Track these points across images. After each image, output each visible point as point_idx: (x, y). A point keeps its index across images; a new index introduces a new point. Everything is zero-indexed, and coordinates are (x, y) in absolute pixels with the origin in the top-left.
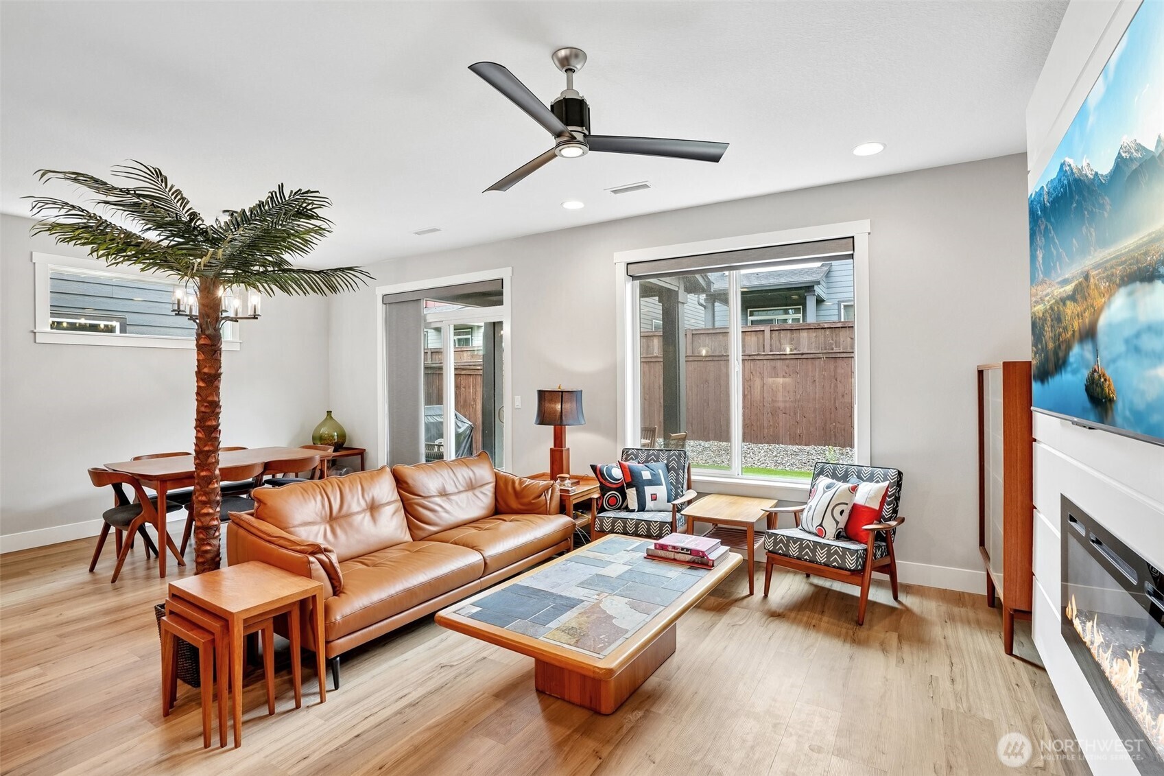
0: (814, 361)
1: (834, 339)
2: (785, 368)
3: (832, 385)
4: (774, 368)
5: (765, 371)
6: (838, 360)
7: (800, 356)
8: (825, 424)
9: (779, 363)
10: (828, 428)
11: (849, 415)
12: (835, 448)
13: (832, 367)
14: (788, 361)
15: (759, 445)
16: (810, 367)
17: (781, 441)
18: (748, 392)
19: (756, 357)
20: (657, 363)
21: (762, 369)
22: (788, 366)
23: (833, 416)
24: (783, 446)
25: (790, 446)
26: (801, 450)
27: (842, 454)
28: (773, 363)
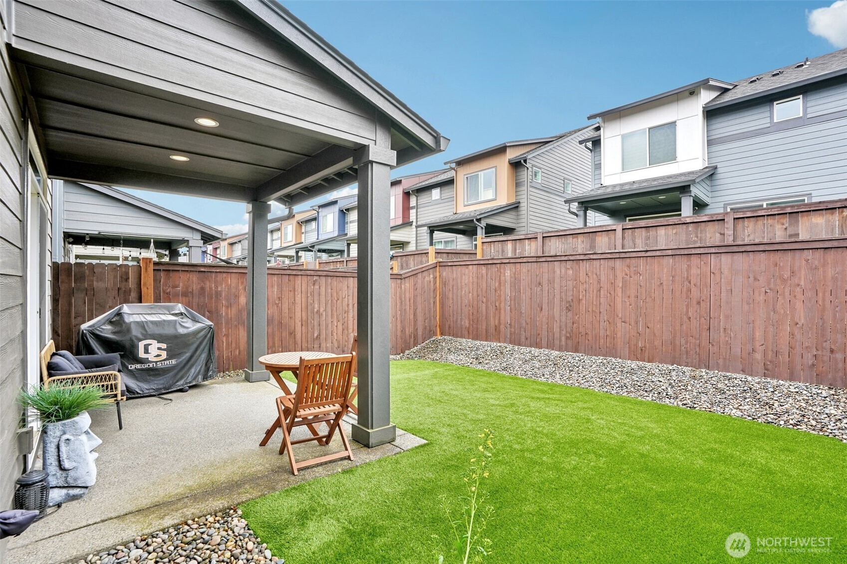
0: (661, 259)
1: (699, 235)
2: (626, 269)
3: (685, 290)
4: (613, 269)
5: (602, 272)
6: (693, 257)
7: (643, 254)
8: (674, 338)
9: (618, 263)
10: (678, 343)
11: (707, 327)
12: (685, 369)
13: (685, 267)
14: (628, 260)
15: (594, 357)
16: (656, 266)
17: (619, 355)
18: (583, 296)
19: (592, 257)
20: (494, 265)
21: (598, 270)
22: (629, 266)
23: (684, 327)
24: (620, 360)
25: (629, 362)
26: (640, 368)
27: (694, 378)
28: (611, 263)
